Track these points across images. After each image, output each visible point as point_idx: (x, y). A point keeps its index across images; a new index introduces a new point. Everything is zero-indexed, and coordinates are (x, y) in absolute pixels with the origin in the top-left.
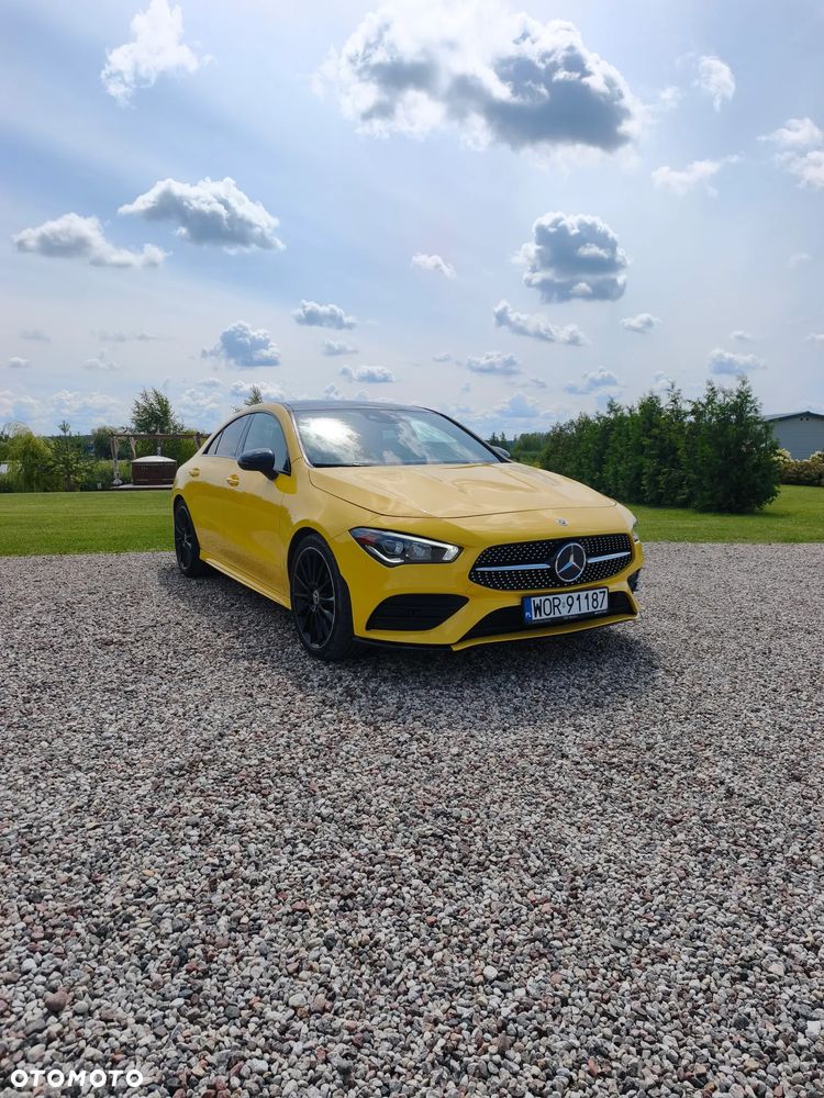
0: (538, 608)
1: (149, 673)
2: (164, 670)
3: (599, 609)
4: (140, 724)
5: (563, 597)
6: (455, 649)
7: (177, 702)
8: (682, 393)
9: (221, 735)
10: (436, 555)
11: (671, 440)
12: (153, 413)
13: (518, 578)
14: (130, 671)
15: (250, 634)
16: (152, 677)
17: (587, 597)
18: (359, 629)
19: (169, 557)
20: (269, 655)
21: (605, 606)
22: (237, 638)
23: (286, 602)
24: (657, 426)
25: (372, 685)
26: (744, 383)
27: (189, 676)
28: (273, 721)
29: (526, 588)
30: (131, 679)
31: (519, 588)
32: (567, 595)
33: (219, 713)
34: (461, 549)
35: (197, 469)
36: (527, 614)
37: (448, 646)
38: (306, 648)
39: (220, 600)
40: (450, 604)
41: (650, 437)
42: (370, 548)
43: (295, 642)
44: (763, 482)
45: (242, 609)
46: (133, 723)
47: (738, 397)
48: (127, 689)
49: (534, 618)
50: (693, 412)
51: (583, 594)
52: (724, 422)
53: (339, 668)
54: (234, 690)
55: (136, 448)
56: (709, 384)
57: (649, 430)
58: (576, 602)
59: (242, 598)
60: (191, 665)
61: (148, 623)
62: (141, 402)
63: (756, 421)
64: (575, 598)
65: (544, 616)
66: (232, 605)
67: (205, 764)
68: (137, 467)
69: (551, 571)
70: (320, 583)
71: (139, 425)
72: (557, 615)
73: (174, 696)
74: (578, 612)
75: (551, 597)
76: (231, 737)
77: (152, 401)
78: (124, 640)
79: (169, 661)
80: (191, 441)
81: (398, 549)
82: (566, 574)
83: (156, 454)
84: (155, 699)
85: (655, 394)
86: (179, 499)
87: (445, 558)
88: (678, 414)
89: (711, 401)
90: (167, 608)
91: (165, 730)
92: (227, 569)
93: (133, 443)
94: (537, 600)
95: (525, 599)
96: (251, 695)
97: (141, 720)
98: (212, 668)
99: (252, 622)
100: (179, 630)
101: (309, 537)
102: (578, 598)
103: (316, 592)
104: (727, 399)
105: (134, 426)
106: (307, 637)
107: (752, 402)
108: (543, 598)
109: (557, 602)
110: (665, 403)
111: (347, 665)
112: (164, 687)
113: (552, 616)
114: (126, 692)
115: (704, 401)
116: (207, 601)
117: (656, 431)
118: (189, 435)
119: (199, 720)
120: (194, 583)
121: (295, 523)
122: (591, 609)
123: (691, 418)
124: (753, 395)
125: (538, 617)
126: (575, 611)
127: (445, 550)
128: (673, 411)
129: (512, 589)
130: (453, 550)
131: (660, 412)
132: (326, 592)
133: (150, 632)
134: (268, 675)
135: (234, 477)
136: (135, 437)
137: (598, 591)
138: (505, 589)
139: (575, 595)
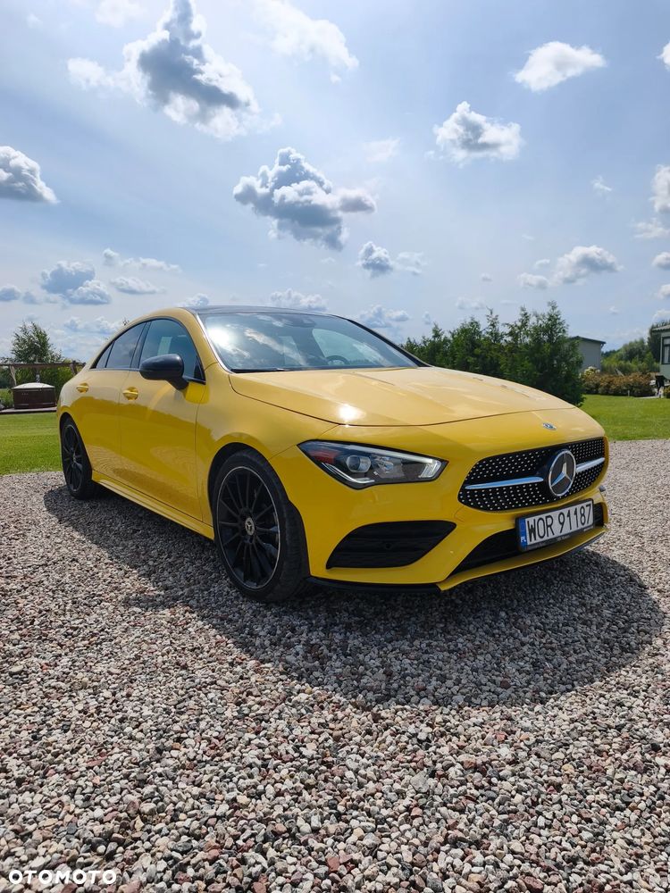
0: (532, 530)
1: (43, 638)
2: (63, 630)
3: (586, 525)
4: (35, 738)
5: (555, 514)
6: (443, 588)
7: (84, 687)
8: (499, 319)
9: (159, 751)
10: (411, 473)
11: (492, 358)
12: (32, 344)
13: (509, 494)
14: (16, 636)
15: (163, 569)
16: (47, 645)
17: (576, 513)
18: (318, 567)
19: (57, 478)
20: (193, 598)
21: (591, 521)
22: (149, 576)
23: (209, 532)
24: (479, 346)
25: (338, 638)
26: (554, 308)
27: (95, 640)
28: (228, 714)
29: (517, 507)
30: (17, 650)
31: (510, 508)
32: (558, 512)
33: (147, 704)
34: (444, 462)
35: (86, 384)
36: (522, 538)
37: (434, 585)
38: (235, 584)
39: (120, 526)
40: (431, 533)
41: (474, 355)
42: (327, 465)
43: (219, 577)
44: (573, 391)
45: (145, 536)
46: (24, 735)
47: (549, 320)
48: (15, 669)
49: (529, 543)
50: (511, 334)
51: (572, 509)
52: (537, 341)
53: (285, 613)
54: (160, 659)
55: (16, 377)
56: (523, 310)
57: (472, 350)
58: (567, 519)
59: (144, 522)
60: (97, 621)
61: (36, 562)
62: (21, 334)
63: (564, 340)
64: (566, 515)
65: (539, 540)
66: (135, 531)
67: (144, 820)
68: (18, 393)
69: (543, 486)
70: (257, 510)
71: (19, 356)
72: (551, 536)
73: (80, 675)
74: (569, 531)
75: (543, 516)
76: (174, 753)
77: (31, 334)
78: (8, 588)
79: (68, 617)
80: (67, 369)
81: (365, 464)
82: (558, 488)
83: (35, 381)
84: (53, 683)
85: (476, 320)
86: (66, 418)
87: (424, 475)
88: (496, 336)
89: (524, 325)
90: (59, 540)
91: (75, 745)
92: (128, 492)
93: (13, 371)
94: (531, 520)
95: (519, 520)
96: (185, 667)
97: (35, 728)
98: (125, 624)
99: (161, 553)
100: (75, 568)
101: (238, 454)
102: (569, 515)
103: (249, 519)
104: (540, 322)
105: (14, 356)
106: (239, 575)
107: (560, 324)
108: (537, 518)
109: (549, 520)
110: (484, 326)
111: (294, 609)
112: (65, 660)
113: (546, 538)
114: (11, 674)
115: (519, 324)
116: (104, 528)
117: (477, 351)
118: (65, 364)
119: (122, 720)
120: (86, 506)
121: (216, 438)
122: (581, 526)
123: (509, 339)
124: (562, 317)
125: (533, 541)
126: (566, 530)
127: (423, 465)
128: (491, 334)
129: (503, 509)
130: (432, 466)
131: (479, 333)
132: (265, 521)
133: (39, 576)
134: (200, 630)
135: (131, 389)
136: (15, 366)
137: (584, 505)
138: (495, 509)
139: (565, 511)
